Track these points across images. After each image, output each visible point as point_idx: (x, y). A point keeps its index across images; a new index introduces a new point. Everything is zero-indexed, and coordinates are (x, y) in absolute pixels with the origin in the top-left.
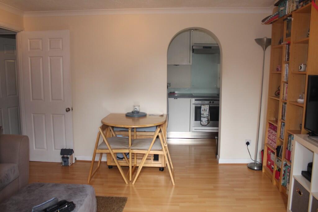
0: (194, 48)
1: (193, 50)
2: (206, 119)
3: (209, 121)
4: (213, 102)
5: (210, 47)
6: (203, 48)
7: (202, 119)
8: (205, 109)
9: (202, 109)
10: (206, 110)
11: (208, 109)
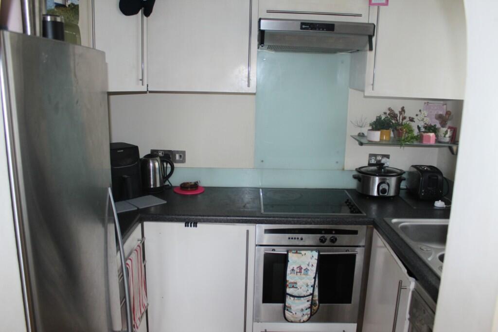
0: (264, 25)
1: (262, 35)
2: (305, 304)
3: (315, 308)
4: (333, 240)
5: (329, 27)
6: (302, 28)
7: (289, 301)
8: (304, 267)
9: (290, 267)
10: (306, 270)
11: (314, 269)
